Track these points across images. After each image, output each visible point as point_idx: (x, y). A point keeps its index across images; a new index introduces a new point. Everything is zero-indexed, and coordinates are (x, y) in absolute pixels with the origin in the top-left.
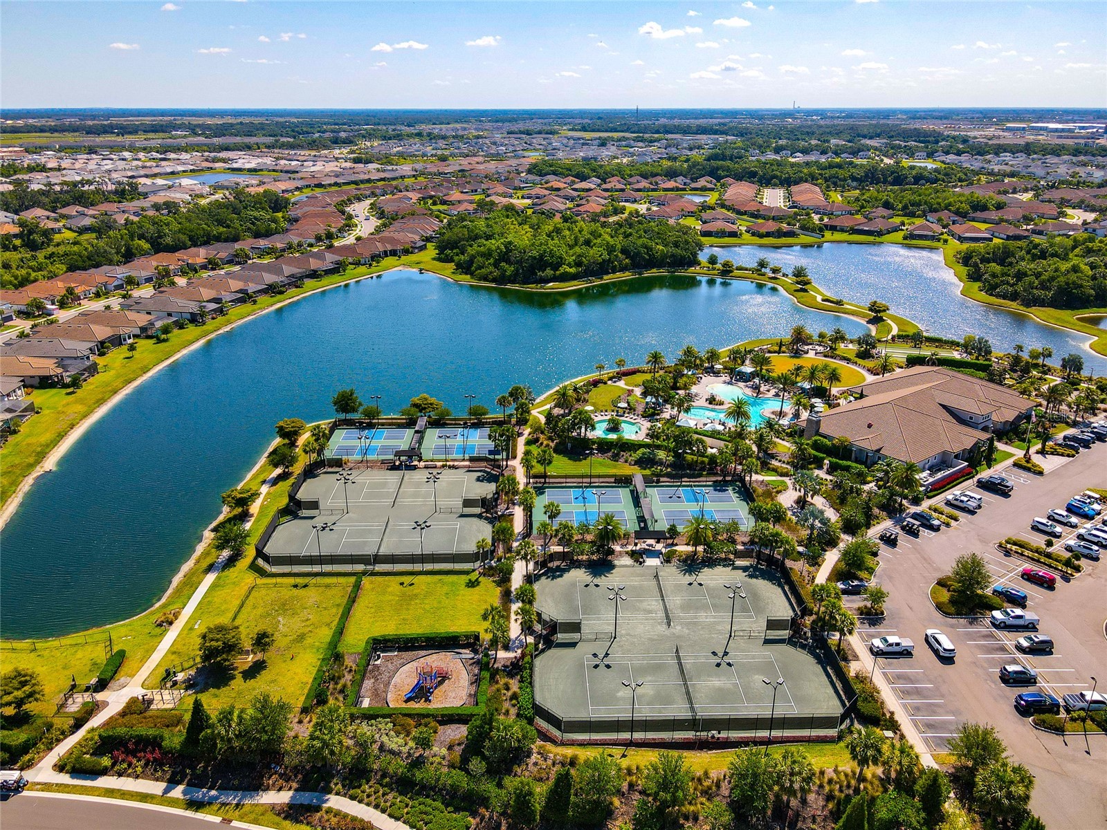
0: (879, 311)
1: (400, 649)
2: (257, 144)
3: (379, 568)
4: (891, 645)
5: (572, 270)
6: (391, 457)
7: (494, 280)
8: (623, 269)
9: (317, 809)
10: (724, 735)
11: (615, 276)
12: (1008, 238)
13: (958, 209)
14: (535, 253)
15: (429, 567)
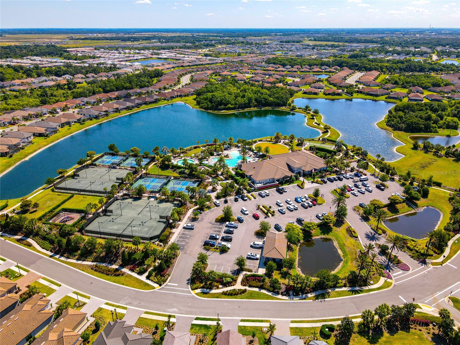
0: (327, 129)
2: (177, 46)
5: (232, 106)
7: (205, 108)
9: (24, 240)
10: (123, 239)
15: (93, 194)
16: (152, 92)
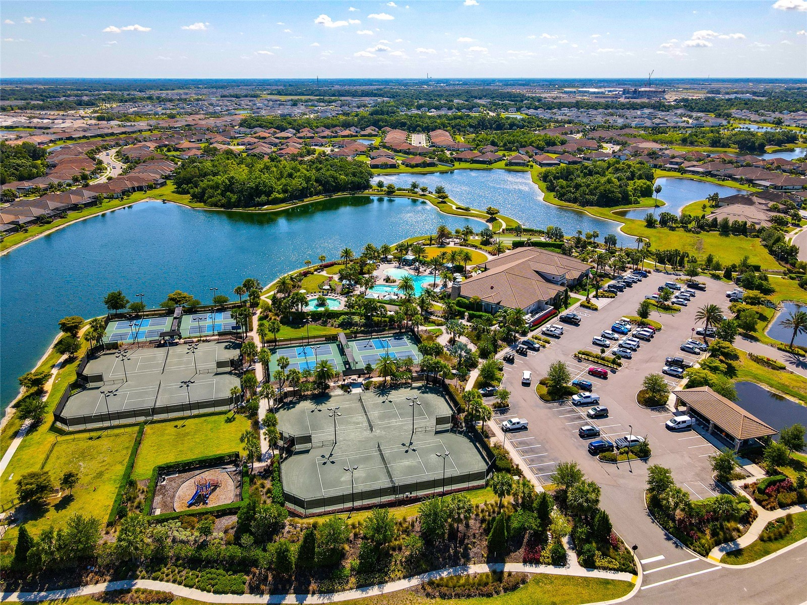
0: (493, 214)
1: (180, 472)
2: (11, 106)
3: (157, 417)
4: (514, 424)
5: (281, 196)
6: (157, 338)
7: (222, 206)
8: (317, 194)
9: (129, 591)
10: (414, 494)
11: (312, 199)
12: (570, 163)
13: (538, 145)
14: (252, 185)
15: (195, 412)
16: (60, 185)
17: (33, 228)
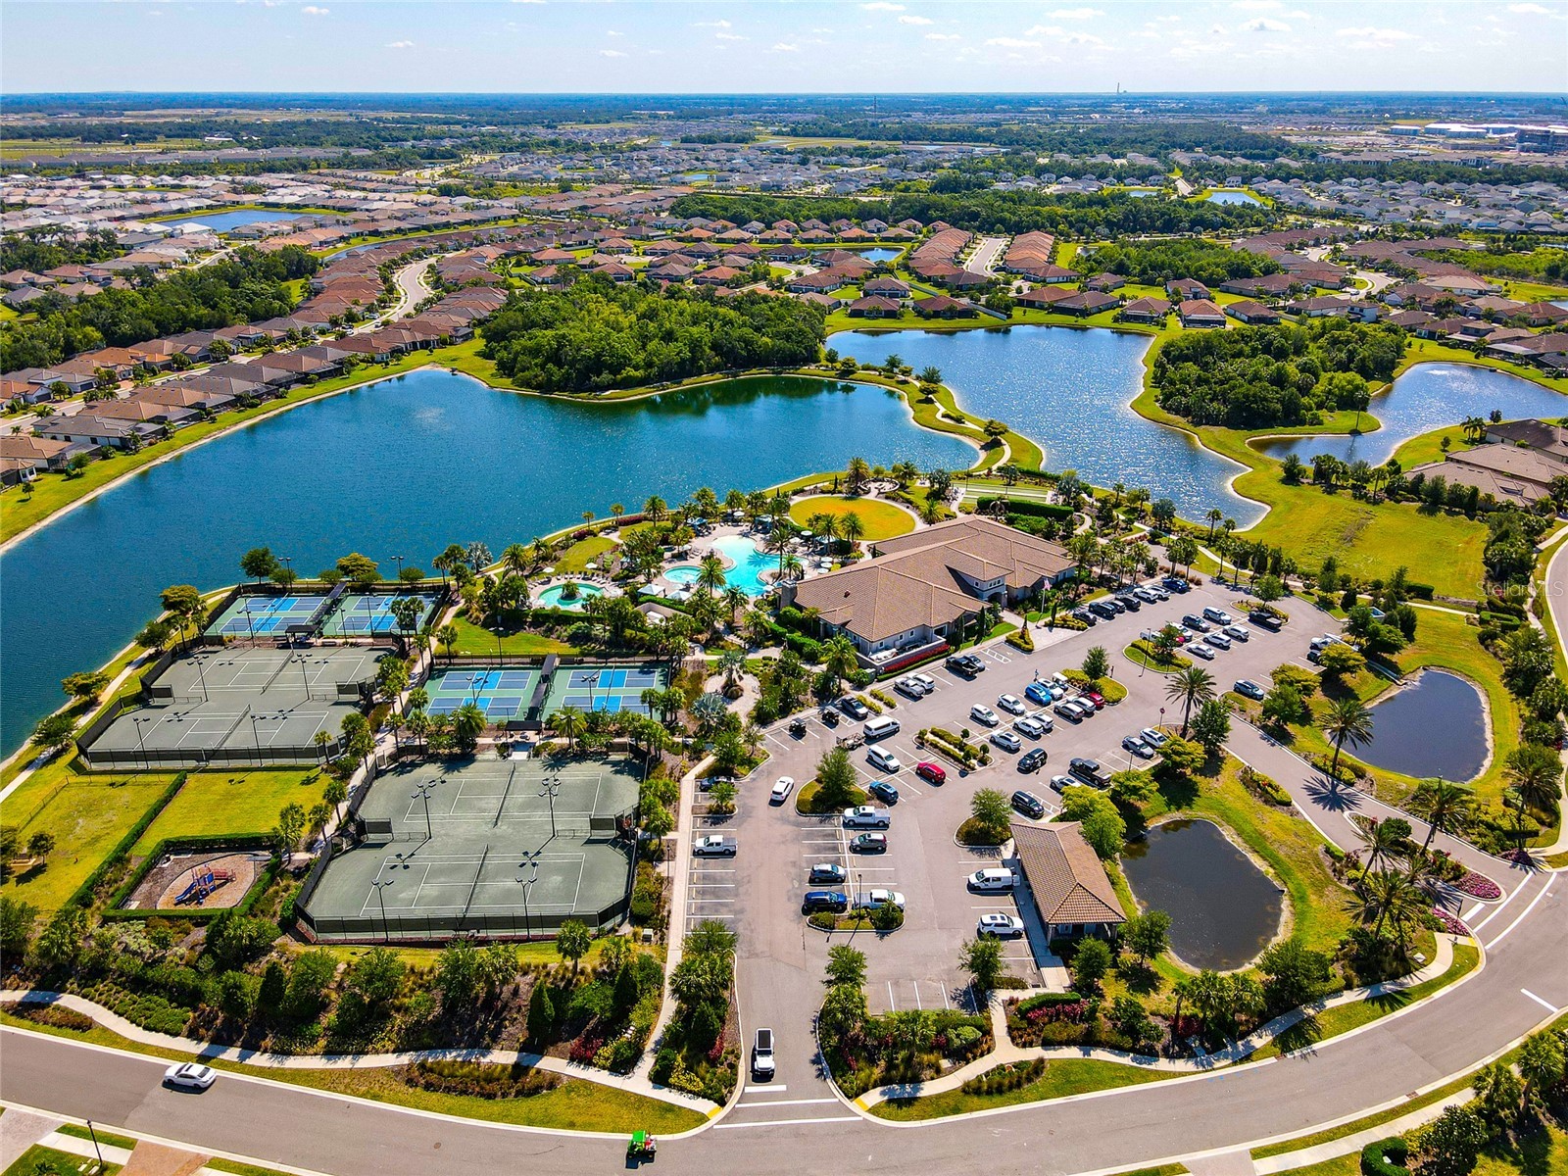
0: (996, 434)
1: (196, 852)
2: (316, 160)
3: (213, 764)
4: (712, 844)
5: (639, 374)
6: (282, 633)
7: (538, 387)
8: (712, 370)
9: (48, 1005)
10: (483, 934)
11: (699, 379)
12: (1250, 321)
14: (590, 352)
15: (267, 762)
16: (305, 333)
17: (229, 414)
